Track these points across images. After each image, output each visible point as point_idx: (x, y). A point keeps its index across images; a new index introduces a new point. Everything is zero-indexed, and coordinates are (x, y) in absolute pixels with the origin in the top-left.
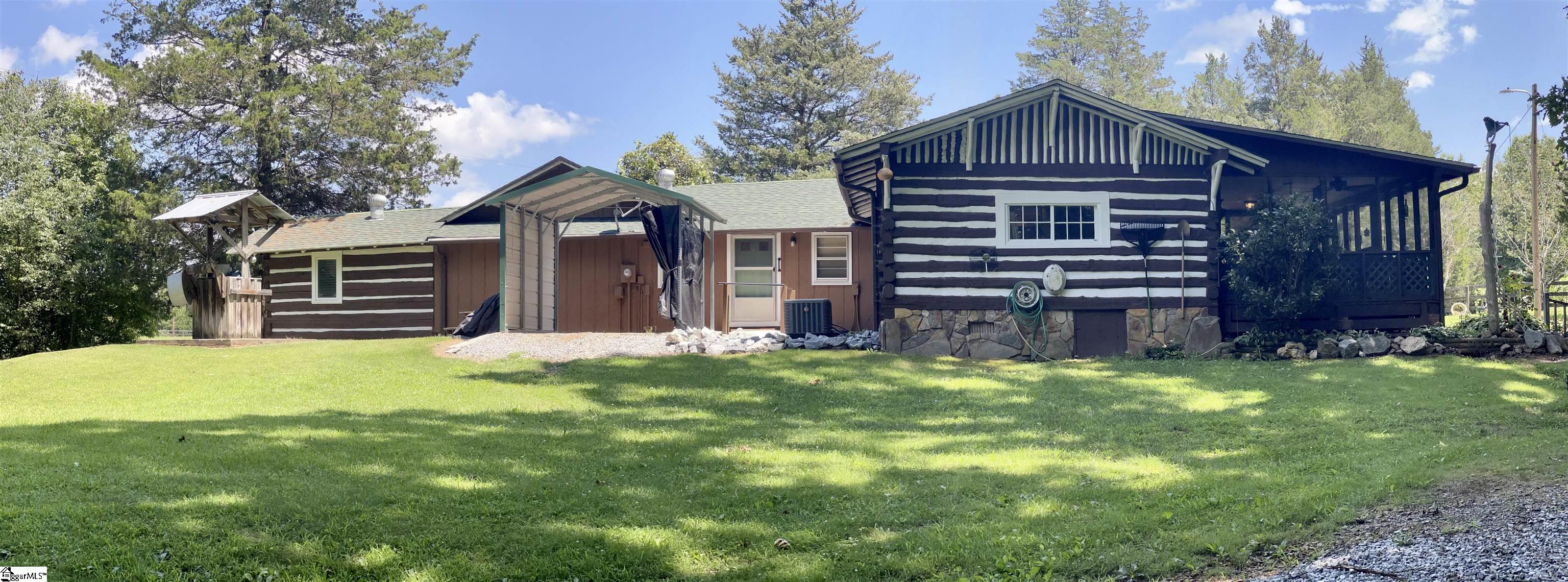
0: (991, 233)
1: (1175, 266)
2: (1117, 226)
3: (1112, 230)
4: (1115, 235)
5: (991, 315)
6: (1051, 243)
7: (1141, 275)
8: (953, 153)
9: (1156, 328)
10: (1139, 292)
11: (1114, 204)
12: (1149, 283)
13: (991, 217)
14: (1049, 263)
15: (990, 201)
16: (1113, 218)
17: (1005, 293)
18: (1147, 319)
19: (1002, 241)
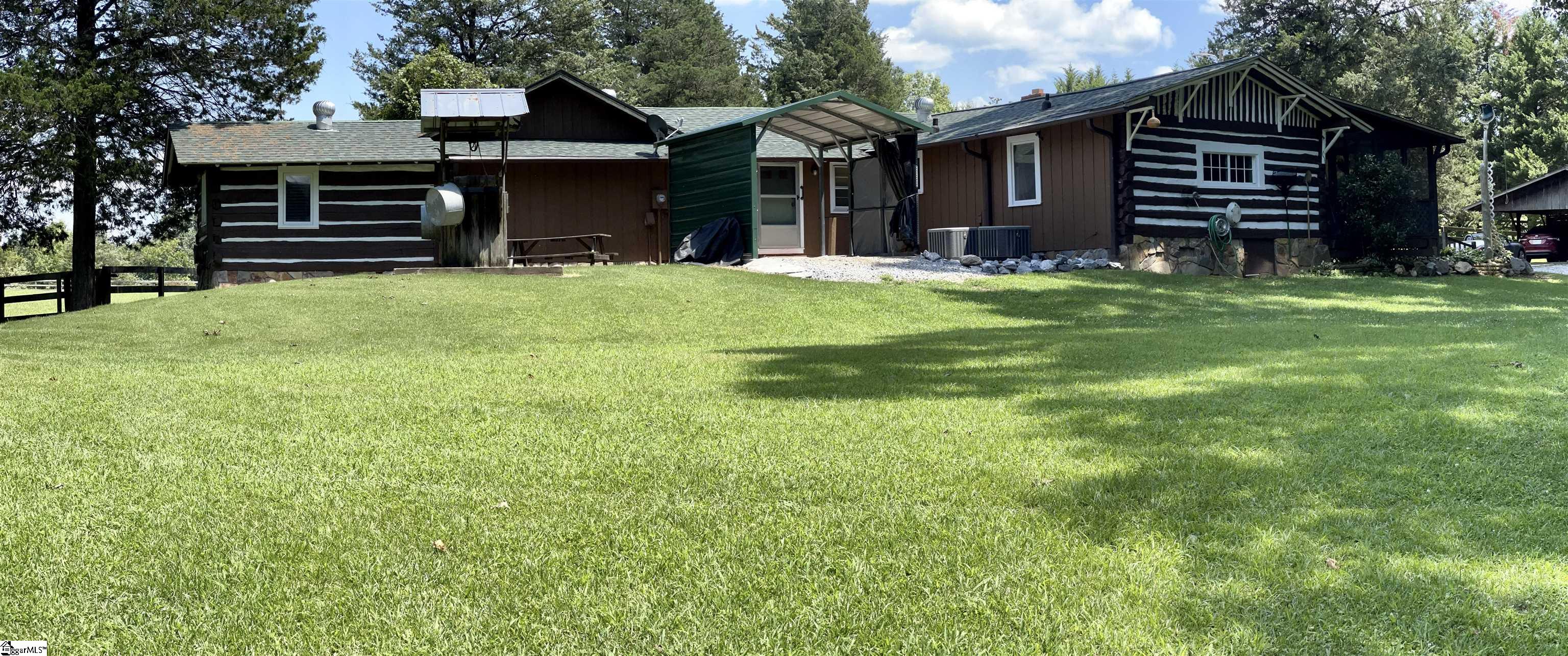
0: (1193, 175)
1: (1302, 206)
2: (1270, 173)
3: (1266, 176)
4: (1268, 180)
5: (1193, 243)
6: (1228, 185)
7: (1282, 212)
8: (1170, 107)
9: (1293, 254)
10: (1281, 225)
11: (1268, 156)
12: (1287, 218)
13: (1193, 162)
14: (1229, 201)
15: (1192, 149)
16: (1267, 167)
17: (1202, 224)
18: (1287, 246)
19: (1200, 182)
